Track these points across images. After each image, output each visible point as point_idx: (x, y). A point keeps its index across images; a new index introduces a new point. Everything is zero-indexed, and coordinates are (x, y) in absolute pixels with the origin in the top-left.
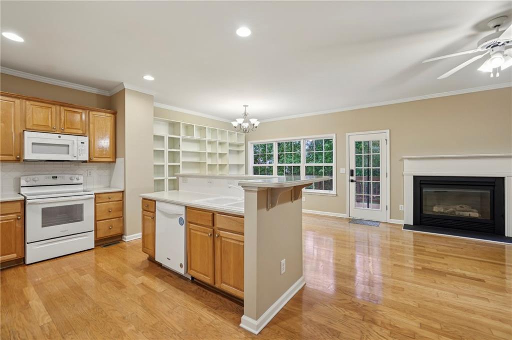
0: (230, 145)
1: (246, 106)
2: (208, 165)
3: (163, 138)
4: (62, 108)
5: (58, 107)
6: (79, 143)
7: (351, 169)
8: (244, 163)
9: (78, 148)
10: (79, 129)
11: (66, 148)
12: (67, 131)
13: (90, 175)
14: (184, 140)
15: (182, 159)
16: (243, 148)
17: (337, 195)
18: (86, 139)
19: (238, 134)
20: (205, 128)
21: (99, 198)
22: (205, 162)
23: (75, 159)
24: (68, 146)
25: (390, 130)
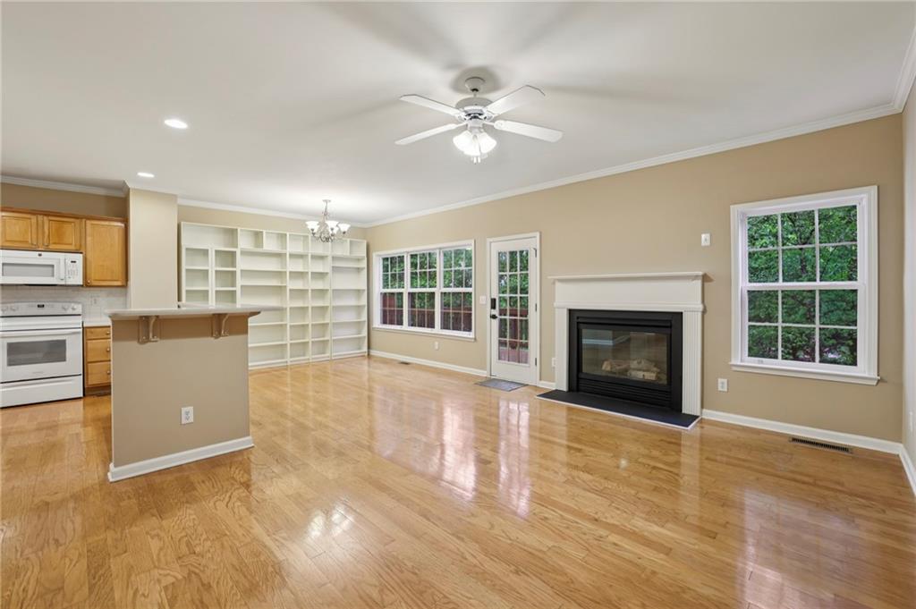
0: (334, 258)
1: (326, 201)
2: (291, 290)
3: (205, 252)
4: (45, 218)
5: (40, 217)
6: (69, 262)
7: (493, 297)
8: (366, 288)
9: (67, 268)
10: (71, 244)
11: (50, 269)
12: (51, 247)
13: (95, 303)
14: (244, 253)
15: (240, 282)
16: (364, 264)
17: (475, 339)
18: (79, 258)
19: (351, 242)
20: (286, 235)
21: (92, 333)
22: (285, 287)
23: (63, 283)
24: (53, 266)
25: (541, 233)
